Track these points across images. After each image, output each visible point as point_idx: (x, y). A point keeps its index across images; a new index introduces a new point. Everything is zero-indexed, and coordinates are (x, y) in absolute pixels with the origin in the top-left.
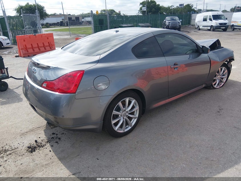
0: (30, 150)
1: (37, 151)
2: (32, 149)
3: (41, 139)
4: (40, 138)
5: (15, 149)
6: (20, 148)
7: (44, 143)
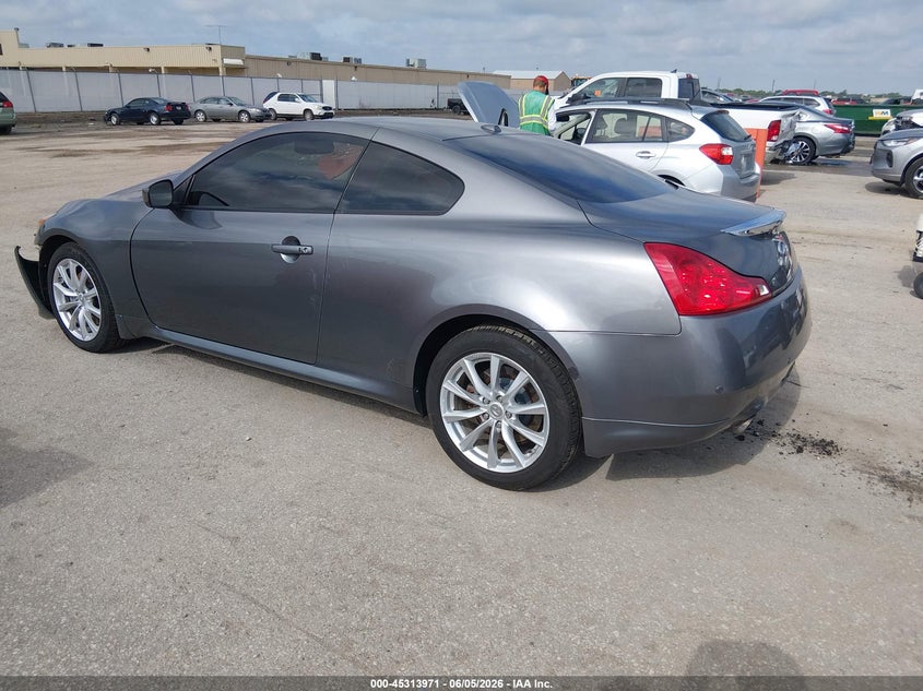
0: (829, 448)
1: (819, 438)
2: (826, 447)
3: (780, 449)
4: (781, 453)
5: (862, 472)
6: (848, 466)
7: (787, 440)
